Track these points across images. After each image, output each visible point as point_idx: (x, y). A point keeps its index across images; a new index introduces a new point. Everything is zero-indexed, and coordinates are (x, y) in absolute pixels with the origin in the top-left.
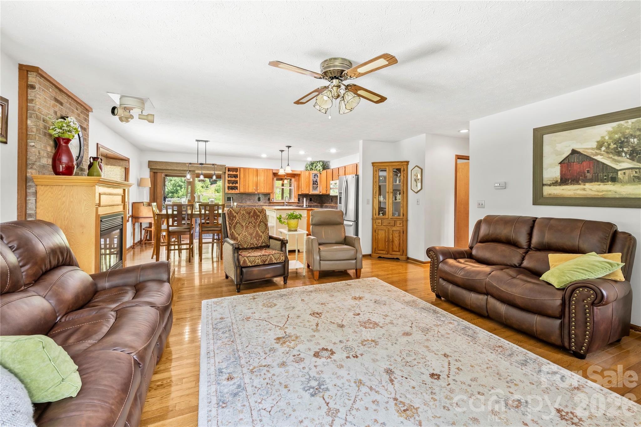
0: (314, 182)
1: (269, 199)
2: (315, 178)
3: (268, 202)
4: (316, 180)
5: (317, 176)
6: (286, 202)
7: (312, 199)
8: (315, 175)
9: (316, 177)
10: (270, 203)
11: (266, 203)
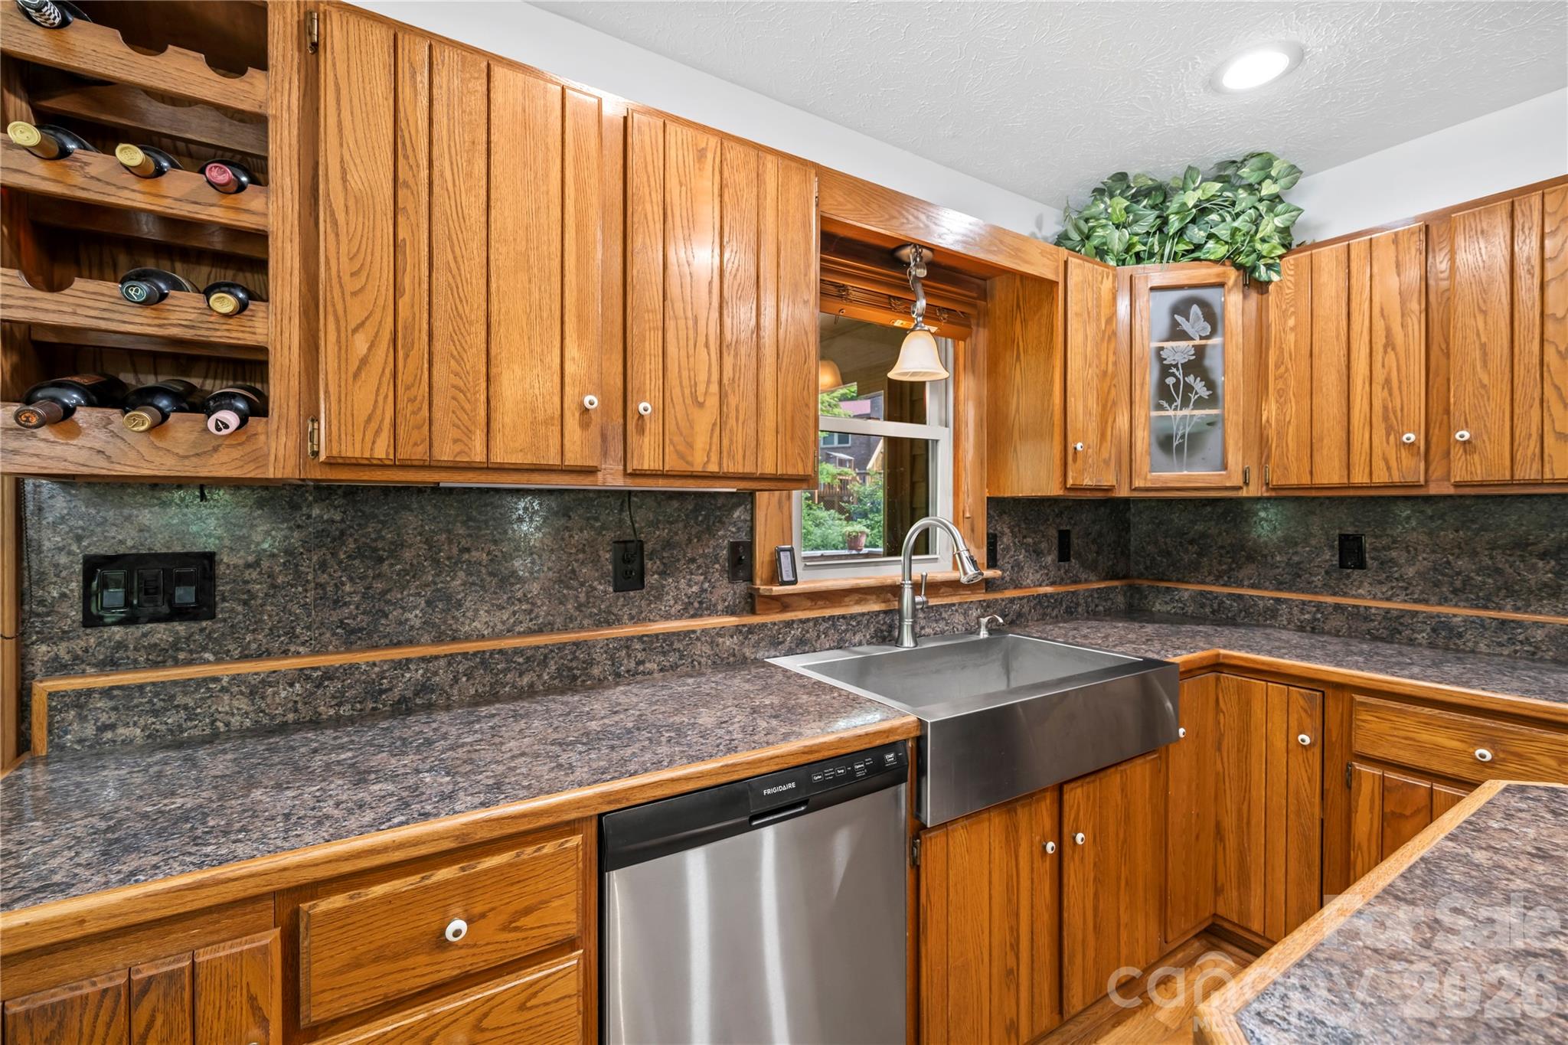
0: (1165, 370)
1: (740, 560)
2: (1177, 333)
3: (727, 591)
4: (1200, 351)
5: (1211, 316)
6: (916, 588)
7: (1076, 542)
8: (1181, 309)
9: (1195, 324)
10: (752, 602)
11: (712, 611)
